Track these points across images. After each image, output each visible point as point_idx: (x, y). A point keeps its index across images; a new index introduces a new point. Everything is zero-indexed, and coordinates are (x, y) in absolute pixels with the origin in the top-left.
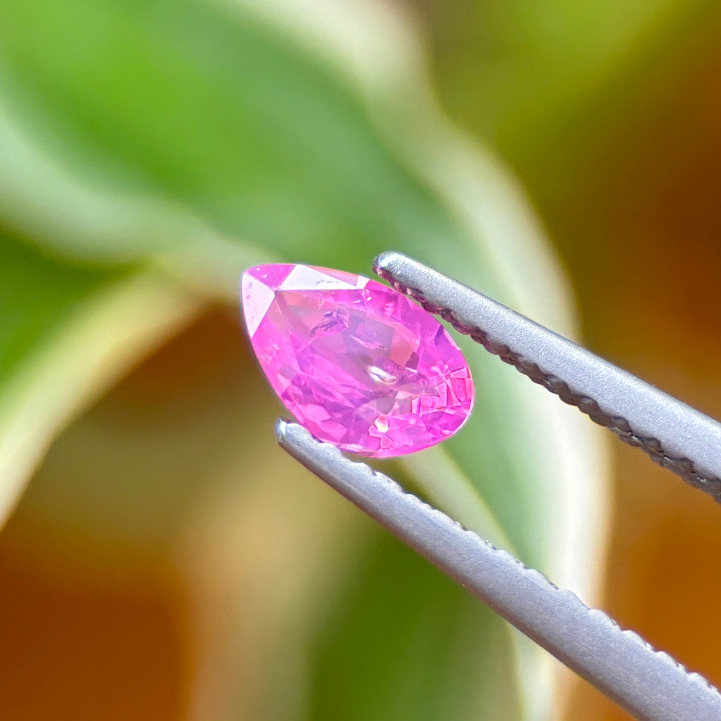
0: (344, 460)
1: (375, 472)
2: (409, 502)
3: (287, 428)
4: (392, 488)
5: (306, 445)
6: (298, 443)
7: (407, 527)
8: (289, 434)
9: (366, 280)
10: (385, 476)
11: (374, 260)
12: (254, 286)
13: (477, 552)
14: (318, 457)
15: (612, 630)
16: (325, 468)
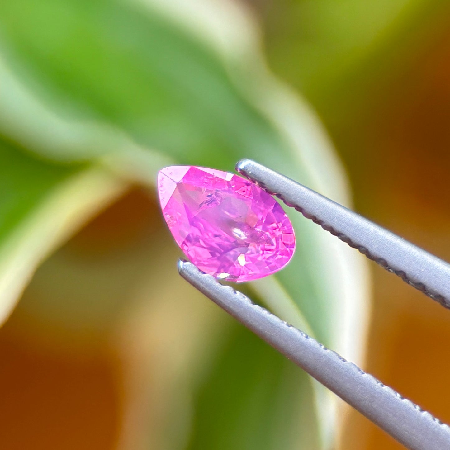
0: (218, 284)
1: (236, 291)
2: (256, 310)
3: (183, 265)
4: (246, 301)
5: (195, 275)
6: (191, 274)
7: (255, 324)
8: (185, 269)
9: (232, 175)
10: (242, 294)
11: (236, 164)
12: (164, 180)
13: (296, 340)
14: (202, 282)
15: (376, 386)
16: (207, 289)
